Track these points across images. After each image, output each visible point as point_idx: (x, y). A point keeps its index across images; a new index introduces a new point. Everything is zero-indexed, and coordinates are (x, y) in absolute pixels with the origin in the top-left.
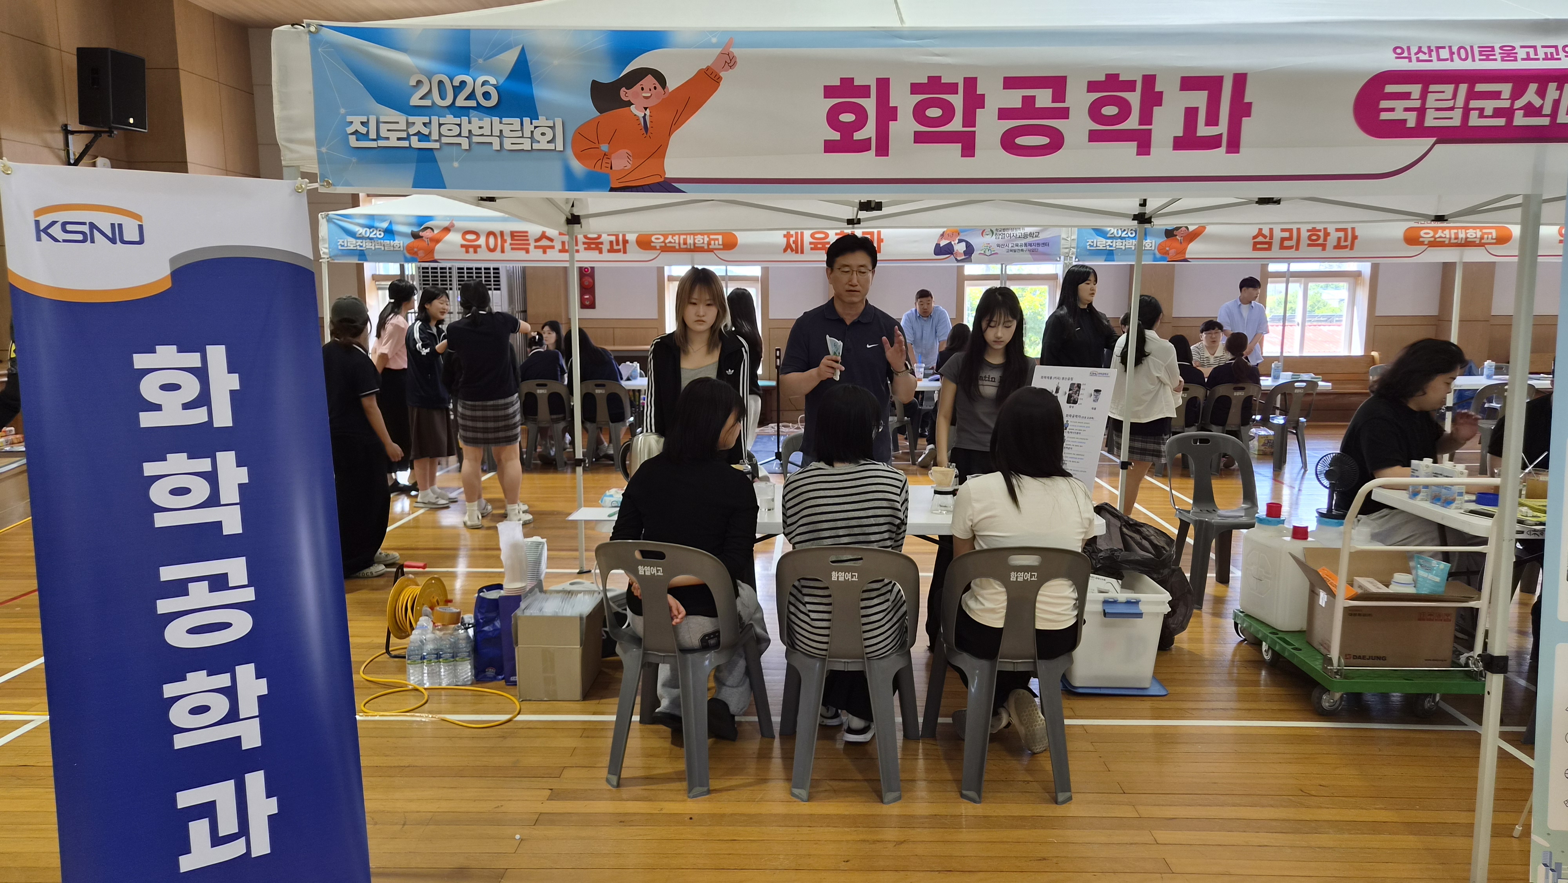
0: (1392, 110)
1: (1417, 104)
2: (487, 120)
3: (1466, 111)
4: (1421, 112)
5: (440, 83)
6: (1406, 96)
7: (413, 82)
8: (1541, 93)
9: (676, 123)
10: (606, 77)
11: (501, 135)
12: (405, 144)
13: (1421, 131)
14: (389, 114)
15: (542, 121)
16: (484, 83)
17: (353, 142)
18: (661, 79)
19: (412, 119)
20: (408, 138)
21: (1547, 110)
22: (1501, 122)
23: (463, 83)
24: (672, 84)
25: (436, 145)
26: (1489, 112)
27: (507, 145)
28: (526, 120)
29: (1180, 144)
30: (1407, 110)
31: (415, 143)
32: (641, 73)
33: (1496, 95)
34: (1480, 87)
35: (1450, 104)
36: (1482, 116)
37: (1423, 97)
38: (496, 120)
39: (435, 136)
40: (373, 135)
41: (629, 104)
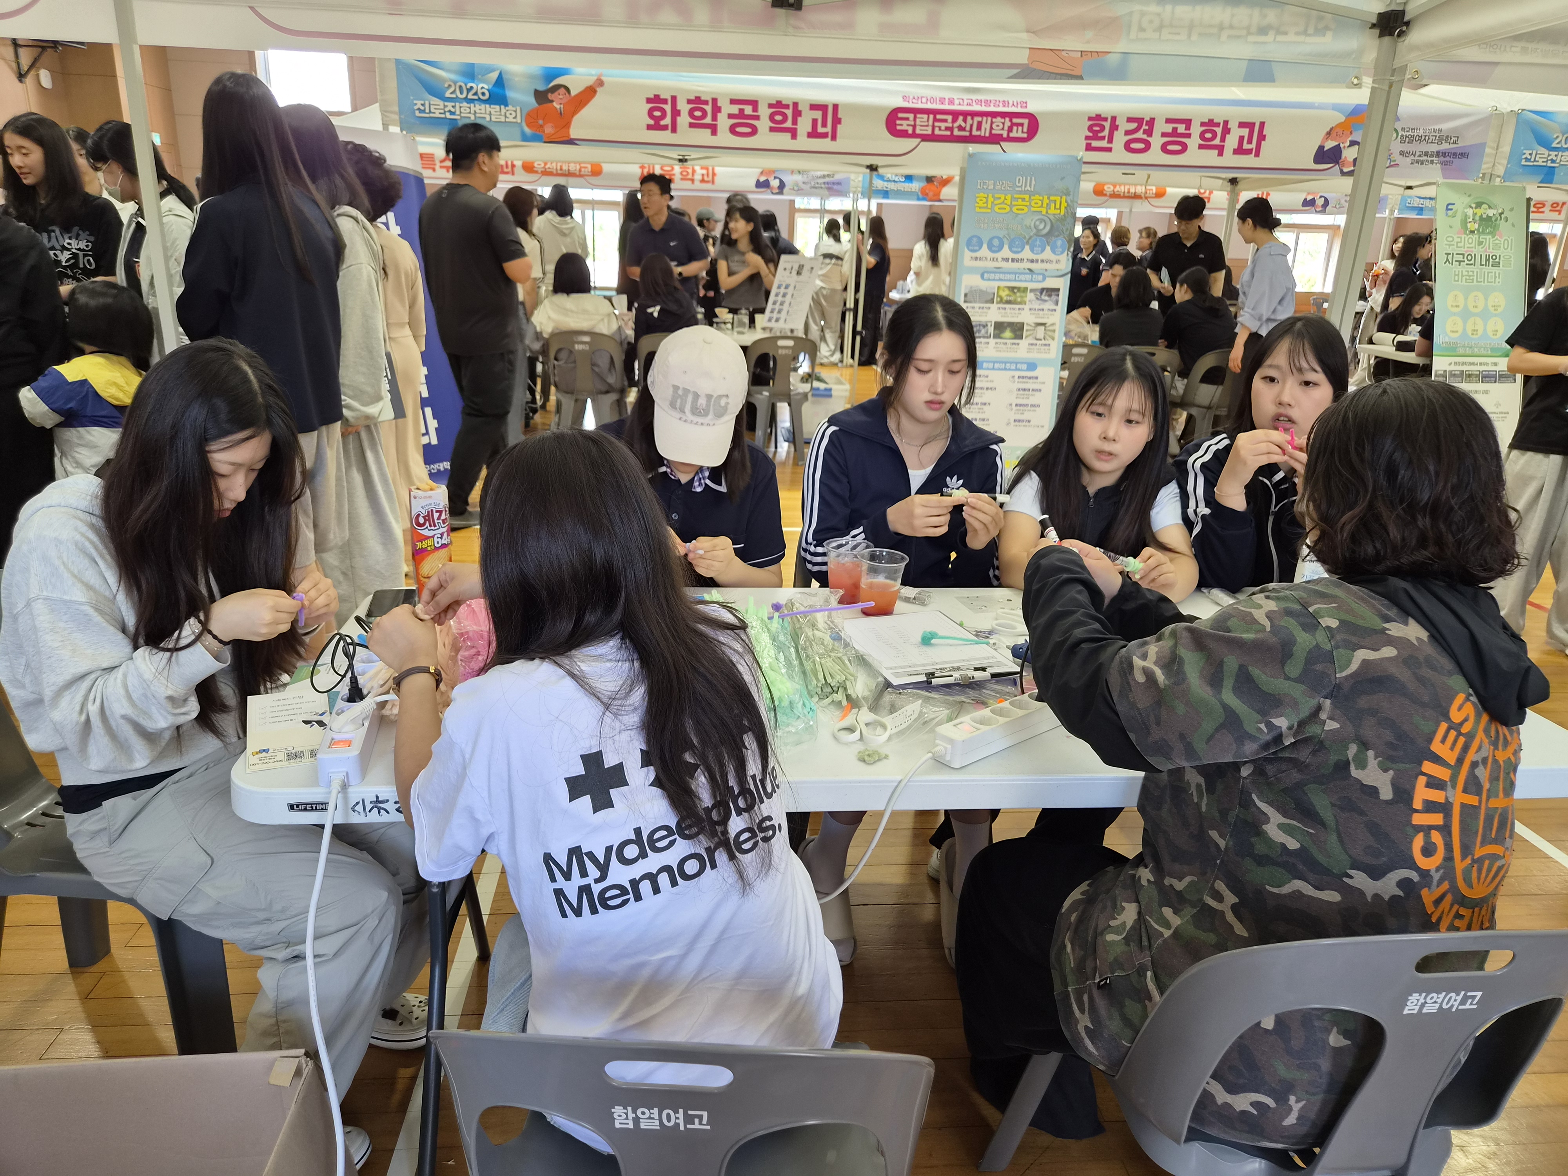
0: (901, 125)
1: (912, 123)
2: (483, 106)
3: (933, 127)
4: (914, 127)
5: (460, 87)
6: (907, 119)
7: (446, 85)
8: (965, 121)
9: (575, 113)
10: (541, 88)
11: (490, 114)
12: (443, 116)
13: (914, 135)
14: (435, 101)
15: (510, 107)
16: (482, 88)
17: (417, 113)
18: (568, 90)
19: (446, 104)
20: (445, 113)
21: (968, 128)
22: (948, 133)
23: (472, 88)
24: (574, 92)
25: (458, 117)
26: (943, 128)
27: (493, 119)
28: (502, 107)
29: (810, 135)
30: (908, 125)
31: (448, 116)
32: (558, 87)
33: (945, 121)
34: (939, 117)
35: (926, 124)
36: (940, 129)
37: (915, 120)
38: (488, 106)
39: (458, 113)
40: (427, 111)
41: (552, 101)
